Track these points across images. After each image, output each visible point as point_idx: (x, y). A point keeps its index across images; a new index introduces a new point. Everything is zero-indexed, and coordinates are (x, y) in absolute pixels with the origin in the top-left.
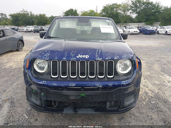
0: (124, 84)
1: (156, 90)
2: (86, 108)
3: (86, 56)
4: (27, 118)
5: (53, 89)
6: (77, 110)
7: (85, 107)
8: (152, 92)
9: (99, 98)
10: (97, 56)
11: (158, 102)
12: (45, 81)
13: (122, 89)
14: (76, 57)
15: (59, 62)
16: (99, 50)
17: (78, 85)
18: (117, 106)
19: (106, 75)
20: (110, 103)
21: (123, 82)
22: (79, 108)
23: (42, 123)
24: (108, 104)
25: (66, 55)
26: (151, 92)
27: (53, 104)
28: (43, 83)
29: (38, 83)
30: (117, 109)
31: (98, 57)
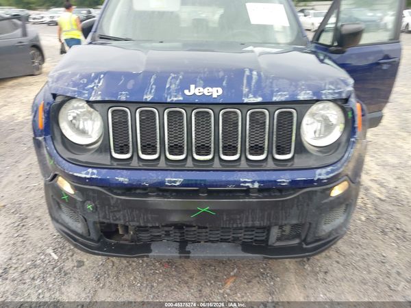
0: (321, 177)
1: (391, 179)
2: (212, 242)
3: (215, 89)
4: (56, 257)
5: (119, 192)
6: (189, 247)
7: (211, 239)
8: (381, 185)
9: (250, 219)
10: (245, 90)
11: (398, 213)
12: (95, 171)
13: (316, 191)
14: (184, 94)
15: (133, 114)
16: (251, 71)
17: (190, 182)
18: (298, 236)
19: (270, 152)
20: (280, 229)
21: (318, 171)
22: (194, 242)
23: (95, 274)
24: (275, 232)
25: (154, 87)
26: (378, 186)
27: (121, 232)
28: (88, 176)
29: (75, 174)
30: (300, 244)
31: (249, 92)
